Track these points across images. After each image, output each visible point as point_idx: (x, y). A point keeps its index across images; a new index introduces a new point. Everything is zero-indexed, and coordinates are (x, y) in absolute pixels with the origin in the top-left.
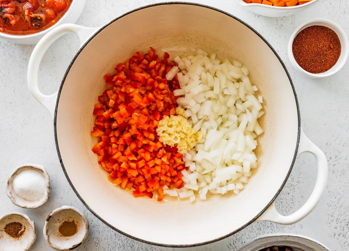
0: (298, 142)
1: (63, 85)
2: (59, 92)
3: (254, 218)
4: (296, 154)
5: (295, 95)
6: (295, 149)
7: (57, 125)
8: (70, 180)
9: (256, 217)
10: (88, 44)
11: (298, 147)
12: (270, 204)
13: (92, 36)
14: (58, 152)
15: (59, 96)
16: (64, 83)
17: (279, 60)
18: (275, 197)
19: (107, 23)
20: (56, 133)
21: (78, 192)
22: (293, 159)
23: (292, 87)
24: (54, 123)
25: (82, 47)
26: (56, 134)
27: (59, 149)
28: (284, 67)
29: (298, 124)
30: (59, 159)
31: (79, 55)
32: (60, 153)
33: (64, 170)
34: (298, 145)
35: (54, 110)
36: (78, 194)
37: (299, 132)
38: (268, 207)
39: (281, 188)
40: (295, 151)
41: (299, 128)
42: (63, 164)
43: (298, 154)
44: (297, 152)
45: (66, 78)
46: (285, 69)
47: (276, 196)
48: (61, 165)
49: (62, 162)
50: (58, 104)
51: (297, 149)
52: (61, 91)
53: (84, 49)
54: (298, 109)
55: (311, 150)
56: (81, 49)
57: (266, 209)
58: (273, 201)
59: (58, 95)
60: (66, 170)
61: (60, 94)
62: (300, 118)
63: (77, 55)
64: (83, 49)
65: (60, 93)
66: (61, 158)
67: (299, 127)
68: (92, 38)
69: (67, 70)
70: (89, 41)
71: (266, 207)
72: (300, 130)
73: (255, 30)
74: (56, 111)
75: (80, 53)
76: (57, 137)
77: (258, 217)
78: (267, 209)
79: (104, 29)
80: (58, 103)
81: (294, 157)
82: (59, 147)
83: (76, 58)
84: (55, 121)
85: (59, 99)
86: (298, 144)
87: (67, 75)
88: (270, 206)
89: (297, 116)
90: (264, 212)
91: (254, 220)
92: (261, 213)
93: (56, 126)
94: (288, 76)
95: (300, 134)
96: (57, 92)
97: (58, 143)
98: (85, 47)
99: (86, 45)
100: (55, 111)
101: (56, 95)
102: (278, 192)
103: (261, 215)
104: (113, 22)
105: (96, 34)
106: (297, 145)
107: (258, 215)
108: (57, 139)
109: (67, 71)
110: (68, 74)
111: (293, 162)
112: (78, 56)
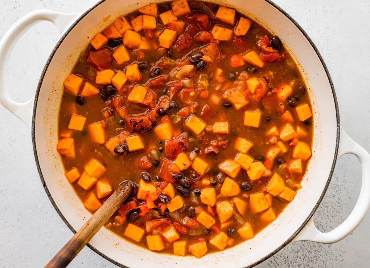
0: (338, 141)
1: (40, 89)
2: (35, 97)
3: (290, 238)
4: (337, 157)
5: (331, 84)
6: (335, 151)
7: (36, 140)
8: (58, 208)
9: (292, 236)
10: (68, 35)
11: (338, 148)
12: (308, 220)
13: (73, 24)
14: (39, 173)
15: (36, 104)
16: (41, 86)
17: (310, 42)
18: (313, 212)
19: (91, 7)
20: (36, 149)
21: (69, 222)
22: (333, 164)
23: (327, 74)
24: (32, 137)
25: (61, 38)
26: (36, 151)
27: (40, 170)
28: (316, 50)
29: (337, 120)
30: (42, 183)
31: (58, 49)
32: (43, 174)
33: (49, 195)
34: (338, 146)
35: (31, 121)
36: (70, 225)
37: (338, 129)
38: (306, 223)
39: (320, 199)
40: (335, 153)
41: (339, 125)
42: (47, 188)
43: (338, 156)
44: (337, 154)
45: (44, 79)
46: (317, 53)
47: (314, 210)
48: (45, 190)
49: (46, 186)
50: (35, 114)
51: (338, 151)
52: (38, 97)
53: (64, 40)
54: (336, 102)
55: (354, 151)
56: (60, 41)
57: (303, 227)
58: (311, 216)
59: (35, 102)
60: (52, 196)
61: (37, 101)
62: (339, 112)
63: (55, 50)
64: (62, 41)
65: (37, 99)
66: (44, 181)
67: (337, 123)
68: (73, 27)
69: (44, 69)
70: (70, 31)
71: (303, 225)
72: (339, 127)
73: (277, 6)
74: (34, 122)
75: (59, 47)
76: (37, 155)
77: (294, 237)
78: (305, 226)
79: (88, 14)
80: (35, 112)
81: (334, 161)
82: (41, 167)
83: (55, 53)
84: (33, 135)
85: (36, 107)
86: (338, 144)
87: (44, 76)
88: (308, 222)
89: (335, 110)
90: (301, 230)
91: (290, 241)
92: (297, 232)
93: (35, 142)
94: (321, 61)
95: (339, 132)
96: (33, 98)
97: (39, 163)
98: (65, 39)
99: (66, 36)
100: (32, 123)
101: (32, 101)
102: (317, 205)
103: (298, 234)
104: (99, 4)
105: (78, 21)
106: (336, 145)
107: (294, 234)
108: (37, 158)
109: (44, 71)
110: (46, 74)
111: (332, 167)
112: (57, 51)
